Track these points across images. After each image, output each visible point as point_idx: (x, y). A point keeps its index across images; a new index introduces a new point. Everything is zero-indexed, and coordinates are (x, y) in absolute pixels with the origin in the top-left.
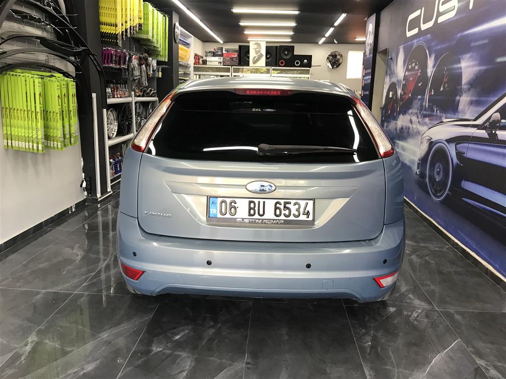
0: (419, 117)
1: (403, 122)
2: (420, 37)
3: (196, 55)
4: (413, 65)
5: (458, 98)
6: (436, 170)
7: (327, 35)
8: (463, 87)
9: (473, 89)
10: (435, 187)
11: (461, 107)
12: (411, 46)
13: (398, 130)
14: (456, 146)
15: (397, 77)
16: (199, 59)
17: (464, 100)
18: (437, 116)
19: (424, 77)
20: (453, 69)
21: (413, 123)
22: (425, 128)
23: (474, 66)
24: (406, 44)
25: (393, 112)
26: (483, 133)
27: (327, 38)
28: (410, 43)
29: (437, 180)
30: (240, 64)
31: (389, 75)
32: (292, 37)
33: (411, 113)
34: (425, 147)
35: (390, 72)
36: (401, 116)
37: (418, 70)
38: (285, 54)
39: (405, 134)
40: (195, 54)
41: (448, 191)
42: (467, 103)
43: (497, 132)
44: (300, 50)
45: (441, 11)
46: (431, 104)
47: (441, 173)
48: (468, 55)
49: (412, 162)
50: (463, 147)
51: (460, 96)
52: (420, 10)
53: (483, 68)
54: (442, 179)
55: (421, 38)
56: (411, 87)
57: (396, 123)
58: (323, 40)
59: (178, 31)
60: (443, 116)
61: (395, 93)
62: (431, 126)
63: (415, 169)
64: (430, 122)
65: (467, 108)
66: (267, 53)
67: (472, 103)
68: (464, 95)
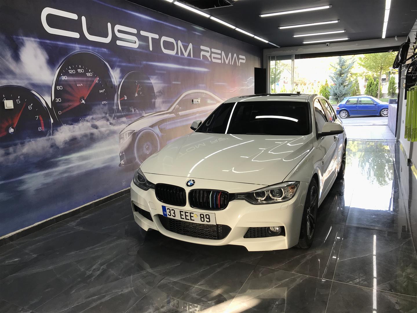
5: (153, 100)
8: (155, 94)
11: (157, 105)
14: (158, 127)
15: (29, 79)
17: (158, 101)
18: (136, 114)
20: (144, 83)
21: (99, 127)
22: (123, 126)
23: (161, 83)
24: (48, 41)
26: (173, 115)
33: (93, 119)
37: (94, 77)
43: (179, 113)
45: (118, 36)
47: (150, 147)
48: (155, 77)
51: (155, 99)
54: (152, 150)
60: (142, 113)
62: (130, 122)
63: (118, 162)
64: (129, 119)
65: (161, 105)
67: (163, 102)
68: (158, 98)
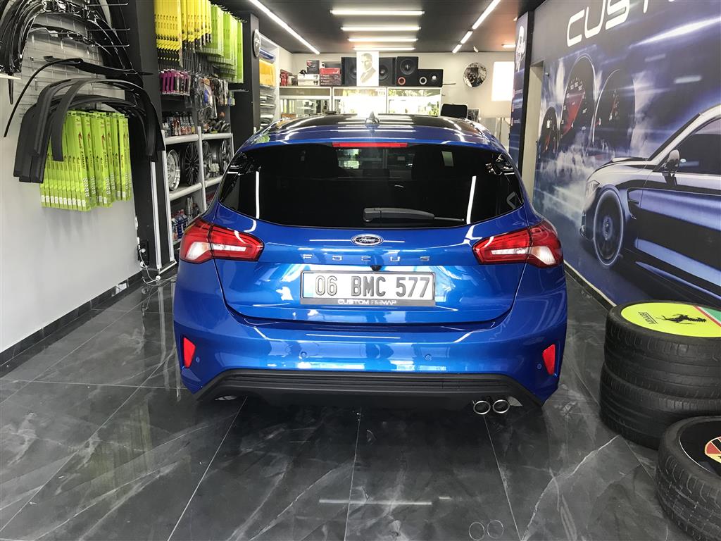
0: (584, 155)
1: (564, 161)
2: (584, 48)
3: (283, 72)
4: (576, 84)
5: (630, 130)
6: (605, 225)
7: (464, 41)
8: (636, 116)
9: (647, 119)
10: (603, 248)
11: (634, 142)
12: (574, 58)
13: (558, 171)
14: (628, 194)
15: (556, 100)
16: (287, 78)
17: (637, 132)
18: (606, 153)
19: (589, 102)
20: (624, 91)
21: (576, 163)
22: (591, 170)
23: (648, 89)
24: (567, 57)
25: (551, 148)
26: (659, 177)
27: (463, 45)
28: (571, 55)
29: (606, 239)
30: (344, 83)
31: (547, 98)
32: (415, 44)
33: (574, 149)
34: (591, 195)
35: (547, 93)
36: (562, 154)
37: (582, 91)
38: (406, 69)
39: (566, 178)
40: (281, 70)
41: (620, 253)
42: (641, 136)
43: (676, 175)
44: (427, 62)
45: (609, 13)
46: (598, 138)
47: (611, 229)
48: (642, 74)
49: (576, 214)
50: (636, 194)
51: (633, 128)
52: (583, 11)
53: (659, 91)
54: (612, 238)
55: (586, 49)
56: (574, 115)
57: (555, 164)
58: (458, 47)
59: (258, 41)
60: (612, 154)
61: (554, 122)
62: (598, 167)
63: (580, 225)
64: (597, 162)
65: (640, 144)
66: (381, 68)
67: (647, 137)
68: (637, 127)
